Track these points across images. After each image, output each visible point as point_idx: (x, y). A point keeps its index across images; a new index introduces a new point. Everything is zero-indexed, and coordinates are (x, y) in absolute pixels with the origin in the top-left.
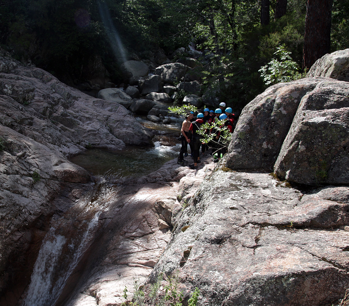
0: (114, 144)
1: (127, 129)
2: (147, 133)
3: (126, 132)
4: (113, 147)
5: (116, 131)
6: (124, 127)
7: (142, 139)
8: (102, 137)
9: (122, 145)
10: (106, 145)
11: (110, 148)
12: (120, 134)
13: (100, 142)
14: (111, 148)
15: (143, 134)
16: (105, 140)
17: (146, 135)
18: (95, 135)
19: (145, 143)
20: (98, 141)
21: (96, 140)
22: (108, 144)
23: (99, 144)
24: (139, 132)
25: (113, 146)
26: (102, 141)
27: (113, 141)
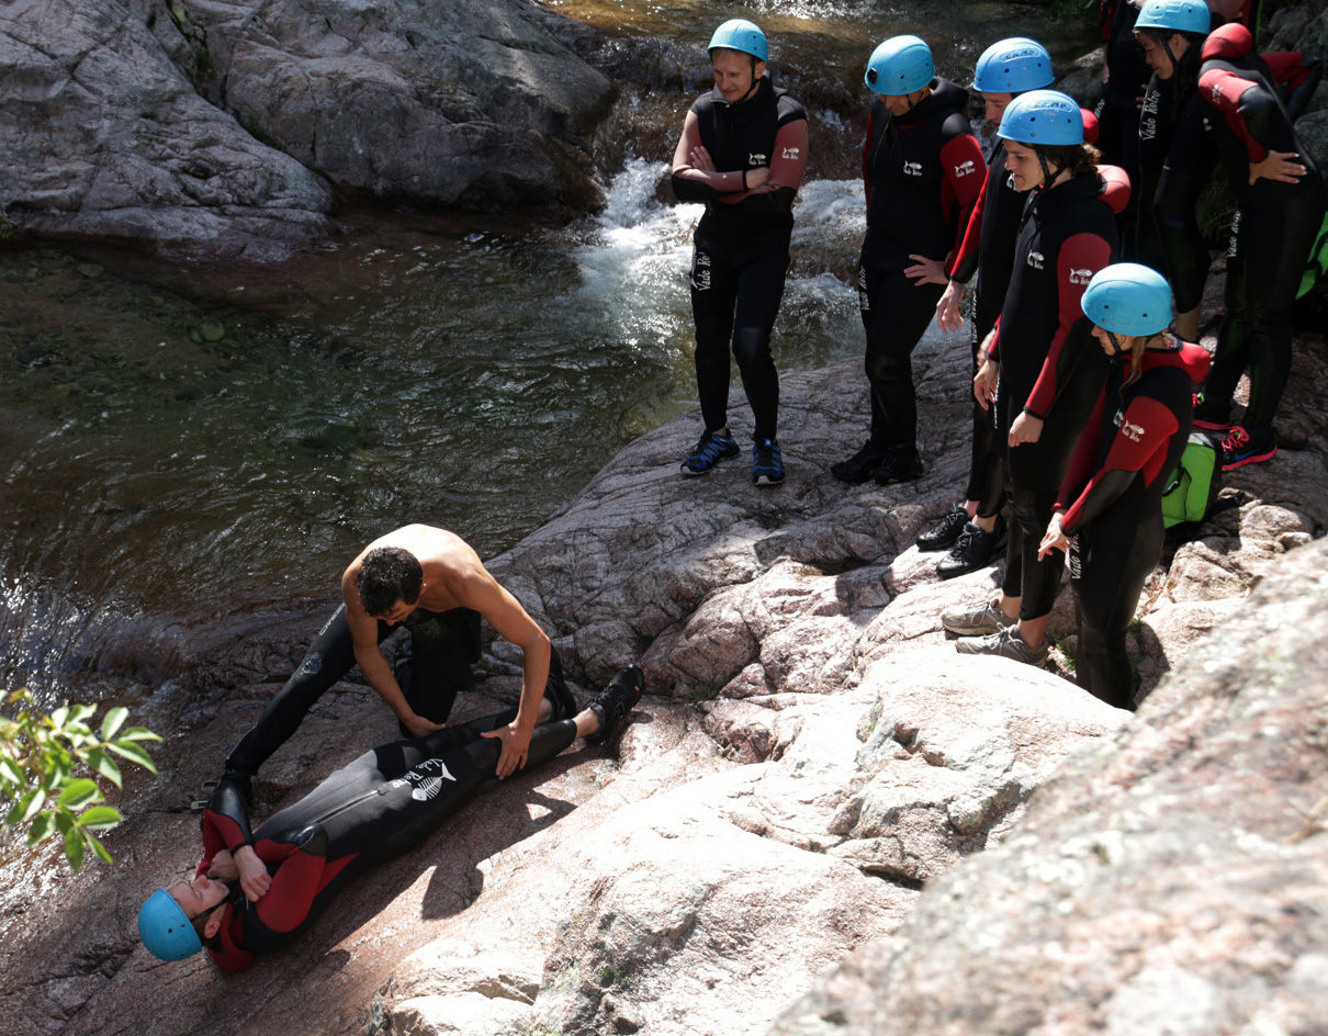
0: (214, 204)
1: (355, 44)
2: (542, 75)
3: (334, 78)
4: (201, 233)
5: (250, 70)
6: (329, 26)
7: (490, 146)
8: (101, 137)
9: (295, 215)
10: (138, 212)
11: (172, 244)
12: (285, 95)
13: (90, 181)
14: (186, 242)
15: (501, 95)
16: (134, 166)
17: (531, 100)
18: (39, 115)
19: (509, 180)
20: (70, 177)
21: (54, 169)
22: (161, 203)
23: (74, 207)
24: (468, 73)
25: (203, 226)
26: (106, 178)
27: (204, 174)
